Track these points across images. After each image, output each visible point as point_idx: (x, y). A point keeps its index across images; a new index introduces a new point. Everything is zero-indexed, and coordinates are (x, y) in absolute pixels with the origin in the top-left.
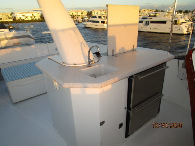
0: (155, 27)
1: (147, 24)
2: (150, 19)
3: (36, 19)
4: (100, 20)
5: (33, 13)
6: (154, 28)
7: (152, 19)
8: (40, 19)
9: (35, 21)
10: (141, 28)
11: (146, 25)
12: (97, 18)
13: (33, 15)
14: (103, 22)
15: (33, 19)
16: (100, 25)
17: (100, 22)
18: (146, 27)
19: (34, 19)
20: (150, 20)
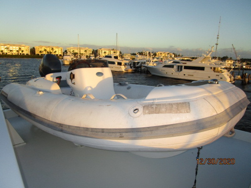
0: (191, 74)
1: (180, 69)
2: (184, 63)
3: (23, 54)
4: (116, 61)
5: (20, 46)
6: (188, 75)
7: (186, 63)
8: (29, 54)
9: (23, 56)
10: (172, 74)
11: (178, 71)
12: (112, 58)
13: (20, 48)
14: (120, 64)
15: (19, 54)
16: (115, 67)
17: (116, 63)
18: (179, 73)
19: (21, 54)
20: (184, 65)
